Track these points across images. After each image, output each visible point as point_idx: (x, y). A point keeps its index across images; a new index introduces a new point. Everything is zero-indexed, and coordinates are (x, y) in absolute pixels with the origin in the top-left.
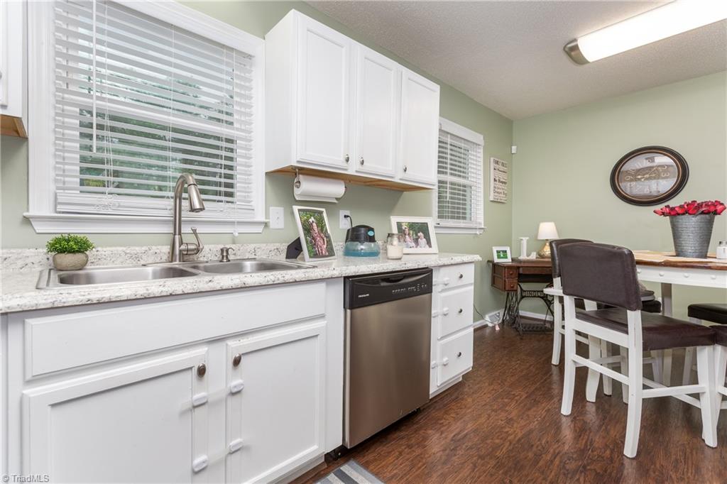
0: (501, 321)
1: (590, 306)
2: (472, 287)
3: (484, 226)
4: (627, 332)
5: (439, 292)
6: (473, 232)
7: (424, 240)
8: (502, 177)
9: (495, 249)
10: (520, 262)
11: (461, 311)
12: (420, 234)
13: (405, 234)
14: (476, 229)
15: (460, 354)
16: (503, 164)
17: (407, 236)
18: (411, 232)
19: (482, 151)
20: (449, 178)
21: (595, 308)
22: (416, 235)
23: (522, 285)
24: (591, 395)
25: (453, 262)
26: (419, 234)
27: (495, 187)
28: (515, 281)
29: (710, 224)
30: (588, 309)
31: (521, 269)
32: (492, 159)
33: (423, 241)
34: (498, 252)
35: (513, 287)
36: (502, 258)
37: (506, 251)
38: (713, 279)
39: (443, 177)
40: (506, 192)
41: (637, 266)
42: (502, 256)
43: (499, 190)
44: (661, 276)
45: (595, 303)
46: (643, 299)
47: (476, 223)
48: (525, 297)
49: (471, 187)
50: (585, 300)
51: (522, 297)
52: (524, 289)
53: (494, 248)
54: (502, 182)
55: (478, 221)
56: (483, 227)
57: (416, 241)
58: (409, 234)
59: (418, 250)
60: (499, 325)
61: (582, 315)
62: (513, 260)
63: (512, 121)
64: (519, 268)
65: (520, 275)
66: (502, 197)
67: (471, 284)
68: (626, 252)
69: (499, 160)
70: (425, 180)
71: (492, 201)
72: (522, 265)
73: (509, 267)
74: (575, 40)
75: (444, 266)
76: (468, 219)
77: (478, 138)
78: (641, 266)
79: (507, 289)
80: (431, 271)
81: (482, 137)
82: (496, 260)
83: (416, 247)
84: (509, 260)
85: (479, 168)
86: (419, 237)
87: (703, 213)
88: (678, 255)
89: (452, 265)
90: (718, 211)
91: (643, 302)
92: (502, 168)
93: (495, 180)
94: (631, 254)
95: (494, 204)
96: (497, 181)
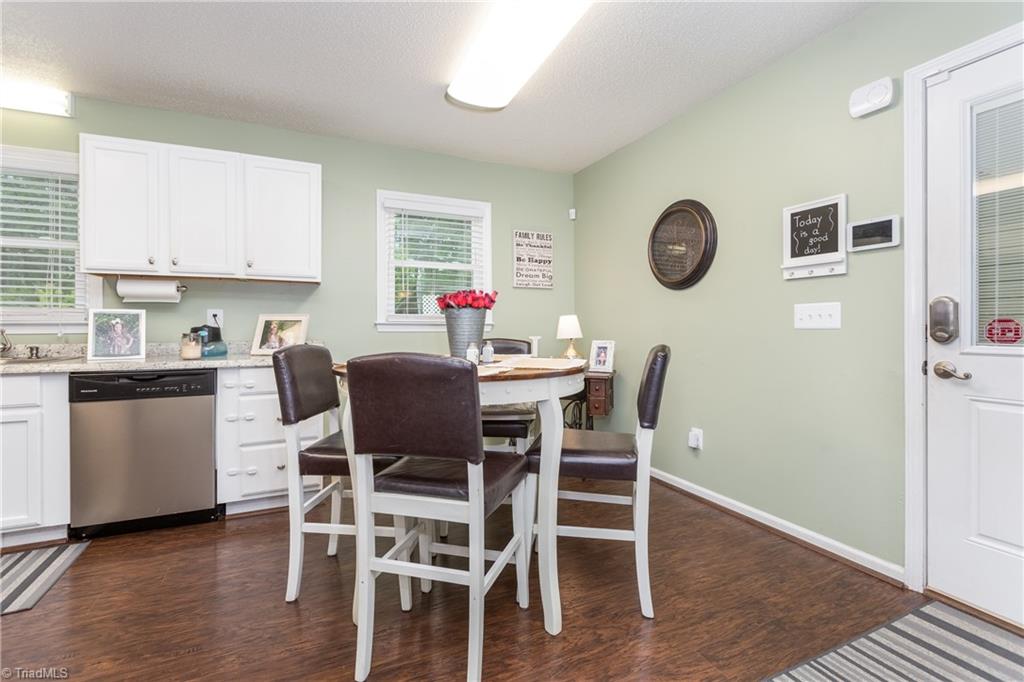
8: (541, 254)
17: (273, 336)
27: (518, 269)
32: (514, 232)
40: (549, 275)
43: (529, 273)
54: (541, 261)
58: (276, 334)
63: (571, 175)
66: (539, 282)
69: (530, 232)
77: (481, 208)
85: (479, 246)
92: (538, 242)
93: (518, 259)
95: (518, 290)
96: (523, 260)
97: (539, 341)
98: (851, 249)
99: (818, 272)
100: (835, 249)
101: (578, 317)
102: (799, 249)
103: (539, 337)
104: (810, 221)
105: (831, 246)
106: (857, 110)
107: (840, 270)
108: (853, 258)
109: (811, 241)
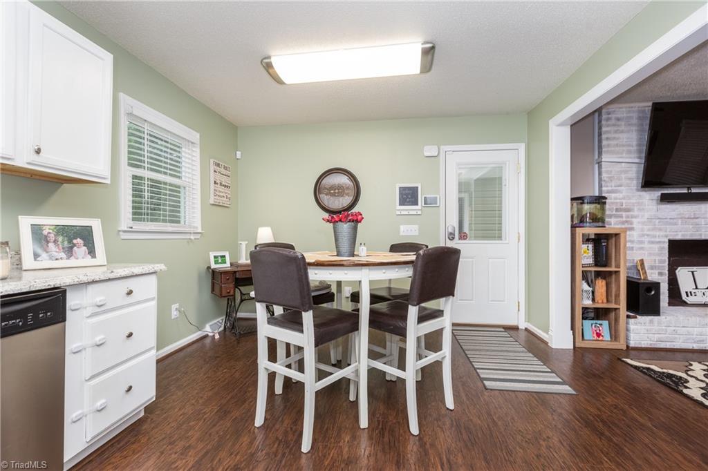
0: (222, 328)
1: (278, 311)
2: (154, 303)
3: (202, 230)
4: (302, 331)
5: (88, 317)
6: (187, 237)
7: (85, 248)
8: (225, 180)
9: (212, 255)
10: (238, 266)
11: (130, 335)
12: (79, 241)
13: (48, 242)
14: (190, 233)
15: (130, 388)
16: (225, 168)
17: (51, 245)
18: (60, 239)
19: (198, 150)
20: (147, 174)
21: (282, 312)
22: (70, 241)
23: (241, 288)
24: (279, 389)
25: (112, 276)
26: (75, 241)
27: (215, 190)
28: (232, 285)
29: (355, 229)
30: (276, 314)
31: (237, 274)
32: (212, 161)
33: (81, 250)
34: (215, 257)
35: (229, 292)
36: (220, 263)
37: (224, 256)
38: (346, 274)
39: (139, 172)
40: (229, 196)
41: (308, 267)
42: (220, 261)
43: (221, 194)
44: (316, 274)
45: (281, 308)
46: (313, 294)
47: (190, 228)
48: (245, 300)
49: (184, 188)
50: (274, 306)
51: (242, 301)
52: (244, 292)
53: (211, 253)
54: (225, 186)
55: (195, 225)
56: (200, 231)
57: (70, 251)
58: (55, 242)
59: (72, 262)
60: (219, 333)
61: (272, 320)
62: (231, 264)
63: (237, 127)
64: (235, 272)
65: (237, 280)
66: (224, 201)
67: (152, 299)
68: (300, 257)
69: (221, 163)
70: (85, 170)
71: (213, 204)
72: (239, 269)
73: (226, 273)
74: (269, 57)
75: (93, 282)
76: (182, 222)
77: (195, 136)
78: (311, 267)
79: (223, 295)
80: (64, 292)
81: (198, 136)
82: (213, 266)
83: (68, 258)
84: (228, 264)
85: (194, 168)
86: (75, 245)
87: (350, 221)
88: (337, 255)
89: (110, 280)
90: (359, 220)
91: (313, 297)
92: (224, 171)
93: (215, 183)
94: (303, 257)
95: (214, 207)
96: (218, 184)
97: (246, 245)
98: (423, 205)
99: (411, 213)
100: (417, 204)
101: (272, 229)
102: (402, 202)
103: (247, 242)
104: (407, 192)
105: (416, 203)
106: (427, 154)
107: (419, 213)
108: (424, 208)
109: (408, 200)
